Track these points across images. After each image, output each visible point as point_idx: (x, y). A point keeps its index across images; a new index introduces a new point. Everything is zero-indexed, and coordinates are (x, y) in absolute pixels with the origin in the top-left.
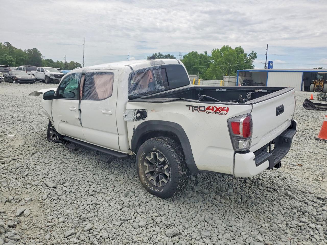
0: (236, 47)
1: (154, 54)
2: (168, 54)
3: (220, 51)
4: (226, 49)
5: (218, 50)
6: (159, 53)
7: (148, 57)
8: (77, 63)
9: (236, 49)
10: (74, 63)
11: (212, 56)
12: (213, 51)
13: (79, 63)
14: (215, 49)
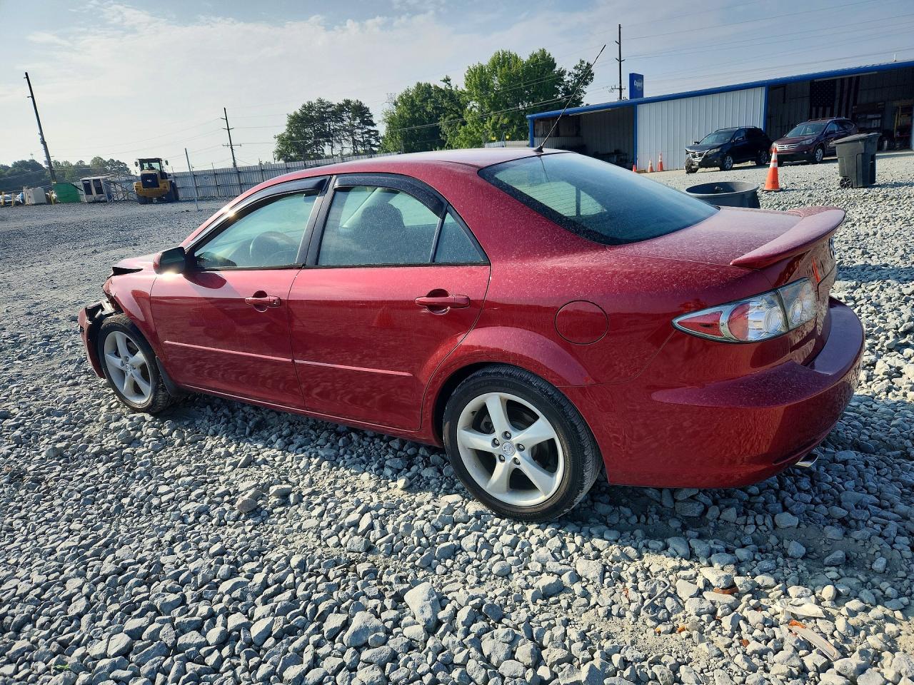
0: (530, 53)
1: (304, 106)
2: (345, 101)
3: (486, 69)
4: (504, 61)
5: (482, 68)
6: (320, 101)
7: (293, 117)
8: (113, 160)
9: (531, 58)
10: (105, 161)
11: (466, 90)
12: (467, 74)
14: (471, 67)
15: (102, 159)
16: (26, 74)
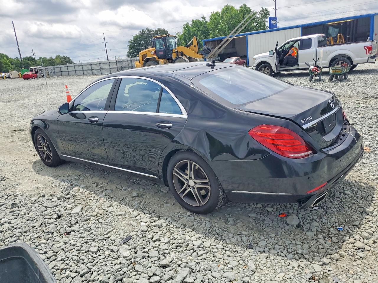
1: (140, 31)
2: (158, 29)
3: (220, 13)
4: (227, 10)
5: (217, 13)
6: (147, 29)
8: (64, 56)
9: (240, 8)
10: (61, 57)
12: (211, 16)
13: (66, 57)
14: (213, 12)
15: (60, 56)
16: (13, 22)
